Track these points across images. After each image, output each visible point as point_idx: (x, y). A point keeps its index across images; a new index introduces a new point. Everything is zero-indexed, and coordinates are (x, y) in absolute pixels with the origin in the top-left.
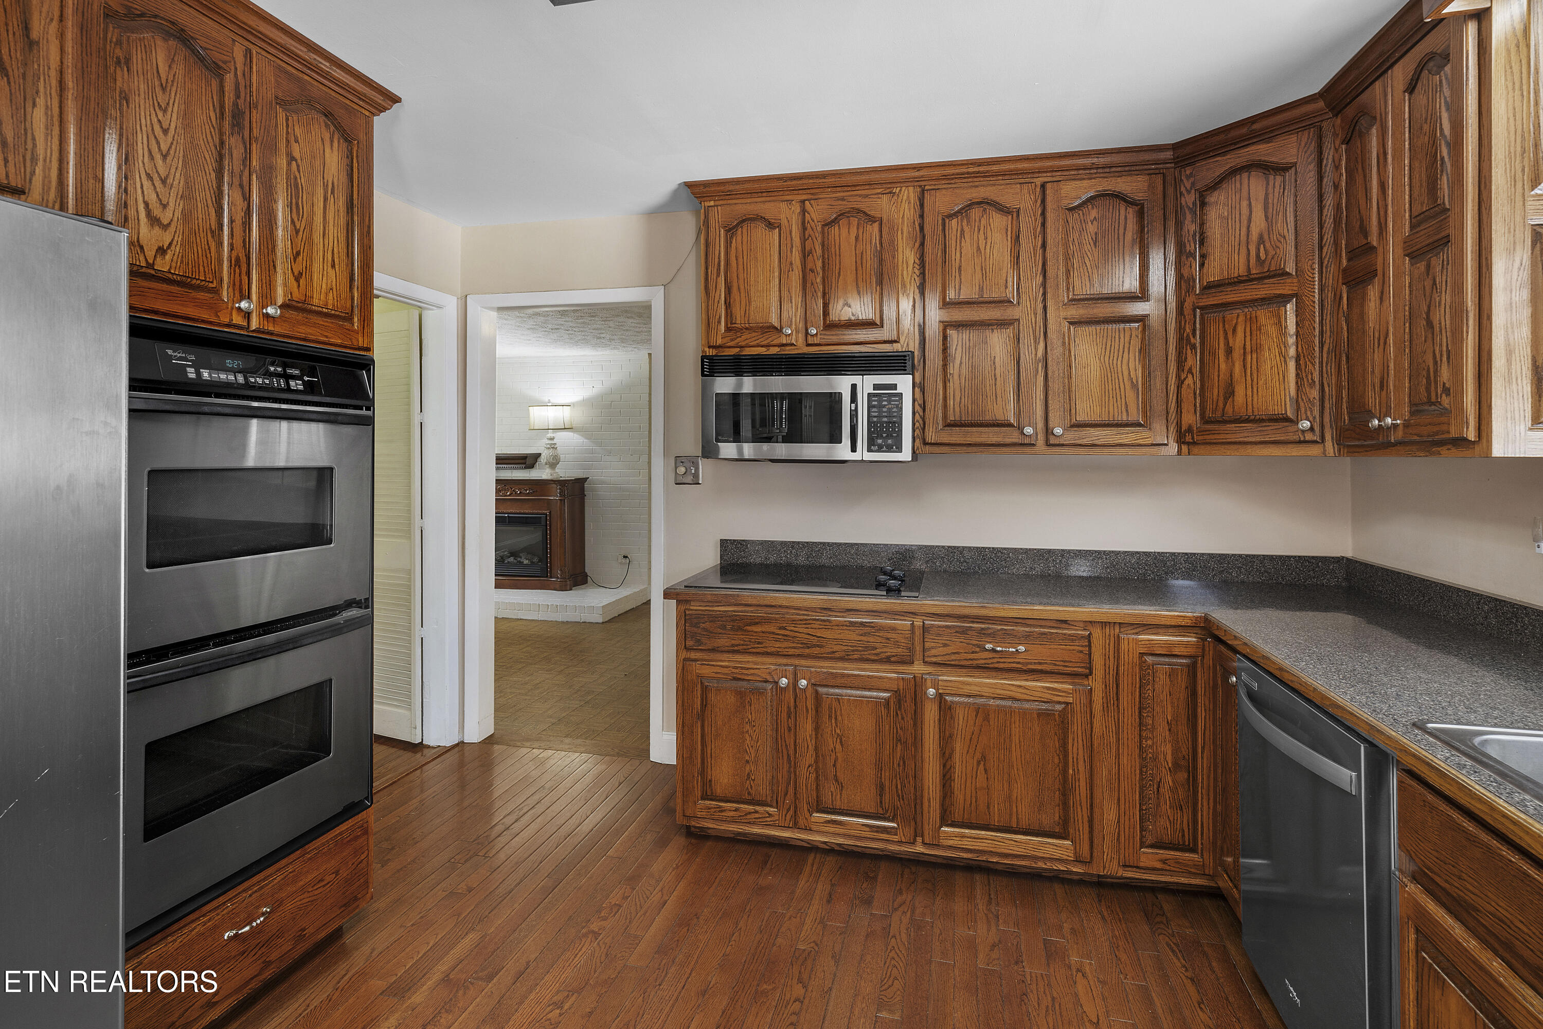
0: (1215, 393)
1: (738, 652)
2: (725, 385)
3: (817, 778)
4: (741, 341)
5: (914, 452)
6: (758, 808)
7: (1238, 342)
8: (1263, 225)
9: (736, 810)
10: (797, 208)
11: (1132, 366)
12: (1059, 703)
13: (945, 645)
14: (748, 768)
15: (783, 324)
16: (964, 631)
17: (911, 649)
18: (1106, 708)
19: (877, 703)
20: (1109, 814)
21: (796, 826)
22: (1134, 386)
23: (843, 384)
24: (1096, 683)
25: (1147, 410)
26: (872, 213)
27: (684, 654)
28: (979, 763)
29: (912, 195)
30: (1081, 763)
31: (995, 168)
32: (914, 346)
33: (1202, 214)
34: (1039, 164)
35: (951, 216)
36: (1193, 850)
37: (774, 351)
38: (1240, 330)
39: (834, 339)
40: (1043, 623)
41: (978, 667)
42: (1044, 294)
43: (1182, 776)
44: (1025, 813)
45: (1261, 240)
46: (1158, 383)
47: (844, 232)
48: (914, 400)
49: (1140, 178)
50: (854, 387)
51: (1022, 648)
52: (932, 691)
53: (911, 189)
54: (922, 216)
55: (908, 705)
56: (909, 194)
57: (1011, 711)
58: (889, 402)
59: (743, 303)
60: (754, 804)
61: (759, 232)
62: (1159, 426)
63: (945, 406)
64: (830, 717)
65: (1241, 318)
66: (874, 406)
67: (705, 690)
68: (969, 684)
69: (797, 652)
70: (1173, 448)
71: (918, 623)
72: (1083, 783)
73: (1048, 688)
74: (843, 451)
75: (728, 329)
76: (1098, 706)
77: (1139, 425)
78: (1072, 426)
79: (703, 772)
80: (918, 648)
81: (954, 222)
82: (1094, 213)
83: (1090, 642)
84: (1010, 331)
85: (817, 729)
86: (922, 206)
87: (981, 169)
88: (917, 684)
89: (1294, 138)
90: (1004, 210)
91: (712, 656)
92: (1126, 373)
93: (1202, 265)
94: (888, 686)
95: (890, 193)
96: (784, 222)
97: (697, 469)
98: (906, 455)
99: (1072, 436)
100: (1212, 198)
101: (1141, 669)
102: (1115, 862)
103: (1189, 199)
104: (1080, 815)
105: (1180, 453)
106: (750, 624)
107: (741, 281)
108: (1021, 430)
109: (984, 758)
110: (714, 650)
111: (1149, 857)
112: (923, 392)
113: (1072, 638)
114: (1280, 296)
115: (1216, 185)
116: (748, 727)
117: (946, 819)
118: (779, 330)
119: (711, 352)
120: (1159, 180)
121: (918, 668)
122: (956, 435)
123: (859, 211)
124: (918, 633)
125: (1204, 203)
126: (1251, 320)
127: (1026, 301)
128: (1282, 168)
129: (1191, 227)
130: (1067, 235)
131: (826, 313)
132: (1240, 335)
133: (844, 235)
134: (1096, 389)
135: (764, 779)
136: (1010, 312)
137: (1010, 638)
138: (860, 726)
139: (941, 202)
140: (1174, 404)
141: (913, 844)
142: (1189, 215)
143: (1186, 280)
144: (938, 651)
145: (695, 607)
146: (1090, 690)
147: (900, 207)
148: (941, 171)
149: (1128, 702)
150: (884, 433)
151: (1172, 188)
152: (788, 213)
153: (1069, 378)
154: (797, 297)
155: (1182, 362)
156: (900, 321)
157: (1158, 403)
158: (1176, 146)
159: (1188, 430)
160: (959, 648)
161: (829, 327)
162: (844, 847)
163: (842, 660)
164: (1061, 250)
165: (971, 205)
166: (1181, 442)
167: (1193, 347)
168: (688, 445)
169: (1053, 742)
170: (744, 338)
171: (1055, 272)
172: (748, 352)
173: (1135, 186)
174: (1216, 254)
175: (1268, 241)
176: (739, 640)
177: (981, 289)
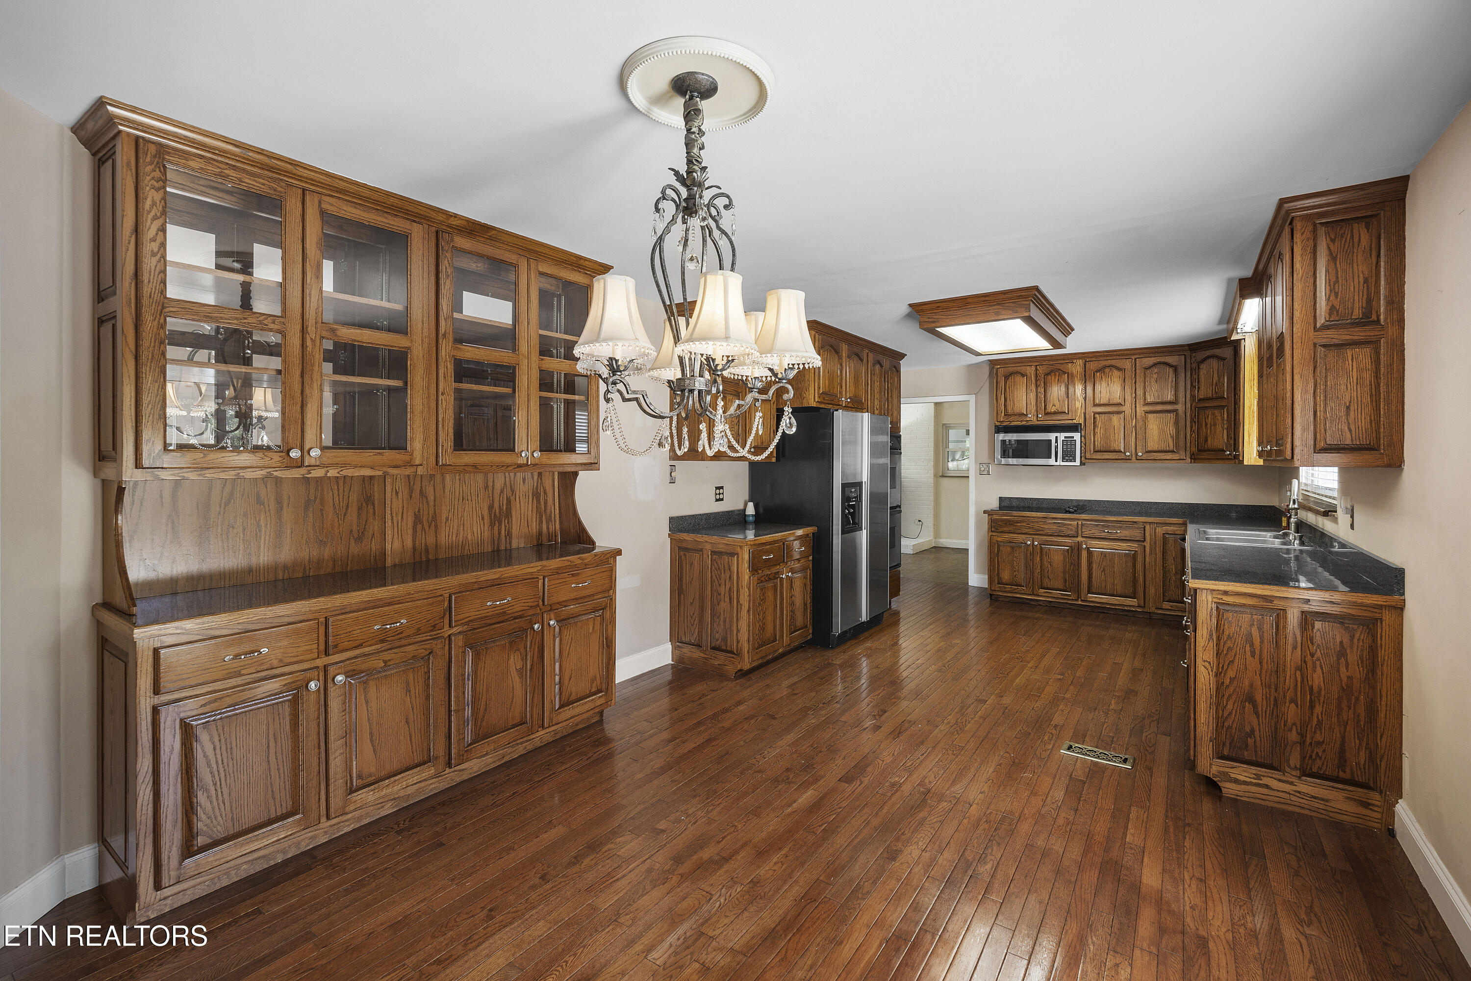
0: (1202, 440)
1: (1012, 533)
2: (1001, 436)
3: (1041, 577)
5: (1081, 462)
6: (1019, 587)
7: (1209, 421)
9: (1011, 588)
10: (1033, 368)
11: (1171, 430)
12: (1133, 550)
13: (1090, 530)
14: (1015, 573)
15: (1028, 413)
16: (1097, 525)
17: (1077, 532)
18: (1151, 553)
19: (1064, 551)
20: (1152, 591)
21: (1033, 594)
22: (1172, 437)
23: (1052, 436)
24: (1147, 544)
25: (1177, 445)
26: (1064, 370)
27: (990, 534)
28: (1102, 571)
30: (1141, 572)
31: (1115, 353)
32: (1082, 421)
33: (1198, 372)
34: (1134, 352)
35: (1097, 371)
37: (1024, 423)
38: (1210, 417)
39: (1049, 418)
40: (1126, 523)
41: (1102, 538)
42: (1136, 401)
43: (1178, 576)
44: (1119, 589)
45: (1216, 385)
46: (1182, 436)
47: (1053, 378)
48: (1081, 442)
49: (1175, 357)
50: (1057, 437)
51: (1119, 531)
52: (1085, 546)
53: (1081, 360)
54: (1085, 371)
55: (1076, 551)
56: (1080, 362)
57: (1115, 553)
58: (1071, 442)
59: (1012, 405)
61: (1018, 378)
62: (1182, 452)
63: (1094, 444)
64: (1046, 555)
65: (1210, 413)
66: (1065, 444)
67: (999, 546)
68: (1099, 544)
69: (1034, 533)
70: (1188, 460)
71: (1080, 523)
72: (1141, 579)
73: (1128, 545)
74: (1052, 461)
75: (1005, 415)
76: (1147, 552)
77: (1174, 452)
78: (1146, 452)
79: (998, 575)
80: (1080, 532)
81: (1098, 374)
82: (1156, 370)
83: (1145, 529)
84: (1122, 416)
85: (1041, 560)
86: (1085, 367)
87: (1110, 353)
88: (1079, 545)
89: (1227, 349)
90: (1119, 369)
91: (1001, 534)
92: (1168, 432)
93: (1198, 391)
94: (1068, 545)
95: (1072, 362)
96: (1029, 374)
97: (989, 468)
98: (1078, 463)
99: (1146, 456)
100: (1202, 366)
101: (1163, 539)
102: (1153, 607)
103: (1194, 365)
104: (1140, 590)
105: (1191, 462)
106: (1016, 523)
107: (1011, 396)
108: (1125, 453)
109: (1104, 569)
110: (1002, 532)
111: (1166, 605)
112: (1085, 438)
113: (1138, 528)
114: (1222, 406)
115: (1202, 362)
116: (1015, 559)
117: (1090, 591)
118: (1026, 415)
119: (998, 424)
120: (1183, 357)
121: (1080, 539)
122: (1099, 456)
123: (1059, 369)
124: (1080, 526)
125: (1199, 368)
126: (1213, 414)
127: (1128, 404)
128: (1223, 359)
129: (1195, 377)
130: (1145, 379)
131: (1045, 409)
132: (1210, 419)
133: (1052, 378)
134: (1156, 438)
135: (1021, 577)
136: (1121, 409)
137: (1114, 528)
138: (1057, 559)
139: (1093, 366)
140: (1188, 444)
141: (1077, 600)
142: (1195, 371)
143: (1193, 397)
144: (1087, 533)
145: (995, 517)
146: (1145, 546)
147: (1077, 367)
148: (1093, 354)
149: (1159, 551)
150: (1069, 455)
151: (1188, 361)
152: (1031, 370)
153: (1145, 433)
154: (1033, 403)
155: (1191, 427)
156: (1076, 411)
157: (1182, 443)
158: (1189, 345)
159: (1193, 454)
160: (1095, 532)
161: (1047, 414)
162: (1051, 602)
163: (1051, 535)
164: (1142, 384)
165: (1105, 367)
166: (1191, 459)
167: (1195, 422)
168: (985, 458)
169: (1130, 564)
170: (1011, 419)
171: (1140, 392)
172: (1013, 424)
173: (1172, 360)
174: (1202, 388)
175: (1219, 384)
176: (1011, 528)
177: (1109, 400)
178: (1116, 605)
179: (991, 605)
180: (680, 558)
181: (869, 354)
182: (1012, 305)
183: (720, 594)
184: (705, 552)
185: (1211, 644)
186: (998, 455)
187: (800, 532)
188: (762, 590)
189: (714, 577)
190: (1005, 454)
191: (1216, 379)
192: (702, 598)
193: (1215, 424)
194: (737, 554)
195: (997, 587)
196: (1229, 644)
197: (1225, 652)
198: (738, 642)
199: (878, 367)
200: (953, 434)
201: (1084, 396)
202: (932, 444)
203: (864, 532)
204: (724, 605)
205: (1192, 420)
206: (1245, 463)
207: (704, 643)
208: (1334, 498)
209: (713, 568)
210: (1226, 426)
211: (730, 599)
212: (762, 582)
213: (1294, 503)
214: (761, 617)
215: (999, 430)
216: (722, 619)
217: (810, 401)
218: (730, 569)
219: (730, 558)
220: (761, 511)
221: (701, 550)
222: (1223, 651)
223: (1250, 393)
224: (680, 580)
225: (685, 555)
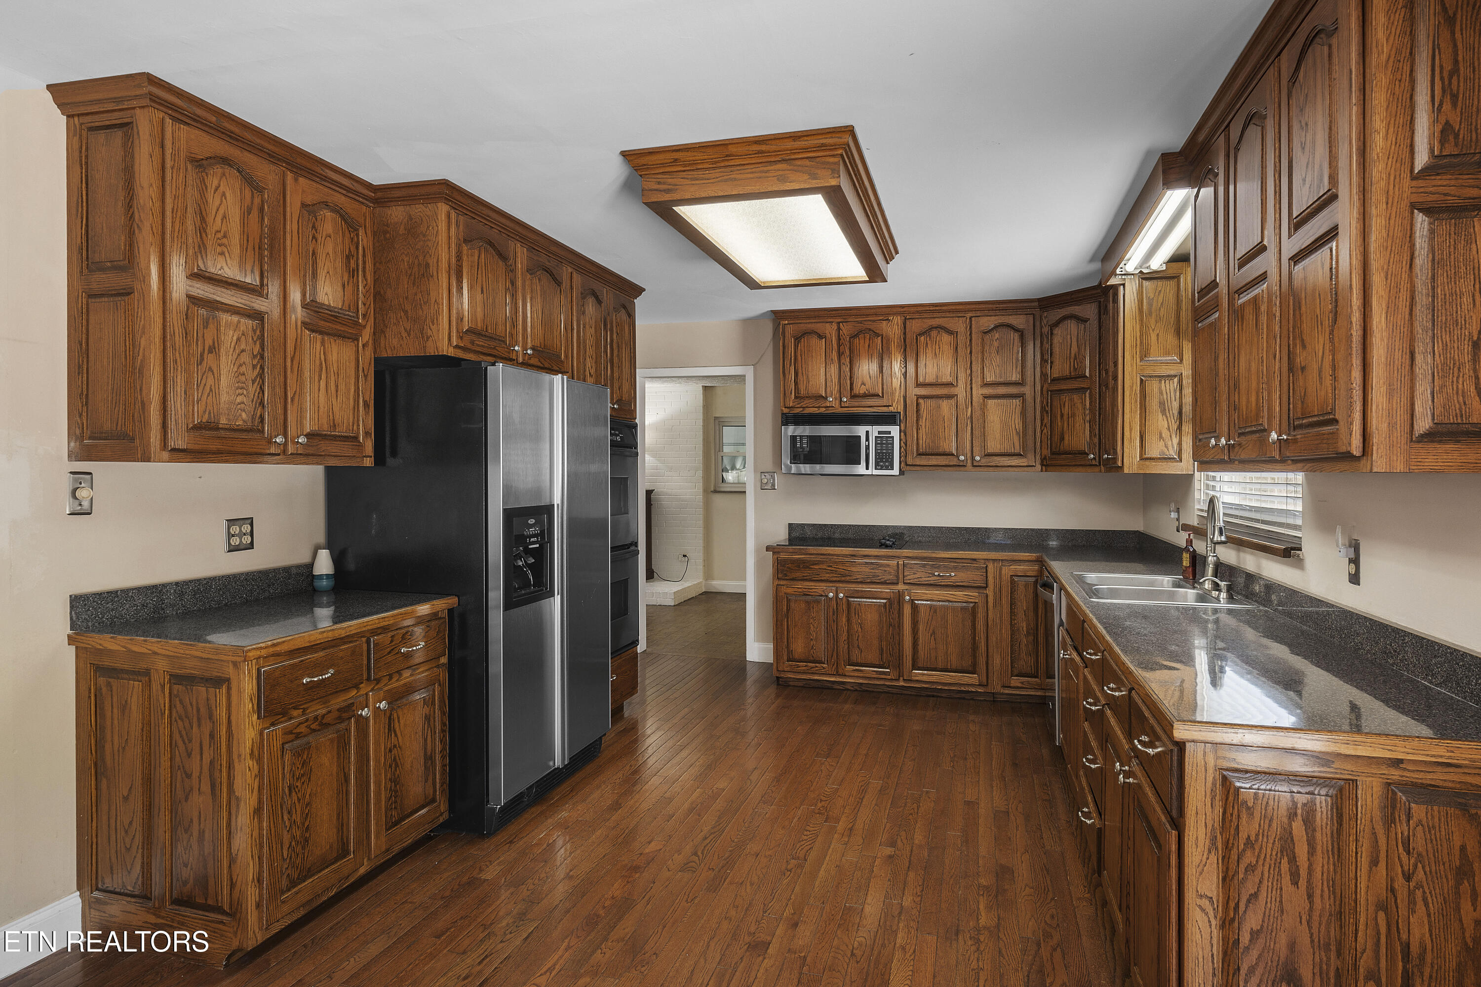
0: (1056, 438)
1: (806, 580)
2: (791, 430)
3: (848, 647)
4: (803, 404)
5: (900, 470)
6: (817, 665)
7: (1066, 410)
8: (1076, 349)
9: (806, 666)
10: (835, 326)
11: (1017, 423)
12: (972, 602)
13: (914, 574)
14: (812, 643)
15: (828, 395)
16: (924, 566)
17: (898, 577)
18: (995, 606)
19: (880, 606)
20: (997, 661)
21: (838, 674)
22: (1018, 433)
23: (861, 431)
24: (990, 592)
25: (1024, 446)
26: (877, 331)
27: (777, 582)
28: (931, 636)
29: (899, 321)
30: (982, 633)
31: (944, 308)
32: (901, 409)
33: (1051, 340)
34: (968, 307)
35: (921, 334)
36: (1036, 677)
37: (822, 410)
38: (1067, 404)
39: (856, 404)
40: (963, 561)
41: (931, 585)
42: (971, 380)
43: (1031, 638)
44: (954, 662)
45: (1075, 358)
46: (1030, 432)
47: (862, 341)
48: (900, 440)
49: (1021, 316)
50: (867, 432)
51: (953, 574)
52: (908, 598)
53: (899, 317)
54: (905, 334)
55: (896, 605)
56: (897, 320)
57: (947, 608)
58: (887, 441)
59: (805, 382)
60: (815, 663)
61: (814, 340)
62: (1031, 456)
63: (918, 444)
64: (855, 614)
65: (1067, 398)
66: (879, 444)
67: (788, 601)
68: (927, 594)
69: (838, 579)
70: (1039, 467)
71: (901, 562)
72: (983, 644)
73: (966, 595)
74: (861, 469)
75: (796, 397)
76: (991, 604)
77: (1021, 455)
78: (985, 456)
79: (788, 647)
80: (901, 576)
81: (922, 338)
82: (997, 336)
83: (987, 570)
84: (953, 401)
85: (848, 620)
86: (905, 327)
87: (937, 308)
88: (900, 595)
89: (1089, 305)
90: (950, 332)
91: (792, 582)
92: (1013, 426)
93: (1051, 367)
94: (885, 596)
95: (887, 320)
96: (828, 335)
97: (774, 480)
98: (896, 471)
99: (984, 462)
100: (1057, 331)
101: (1011, 584)
102: (1000, 686)
103: (1046, 330)
104: (982, 661)
105: (1042, 471)
106: (813, 565)
107: (804, 369)
108: (958, 457)
109: (934, 632)
110: (793, 579)
111: (1015, 681)
112: (905, 435)
113: (977, 568)
114: (1083, 388)
115: (1057, 324)
116: (812, 620)
117: (915, 667)
118: (826, 398)
119: (786, 411)
120: (1031, 318)
121: (901, 587)
122: (923, 461)
123: (870, 330)
124: (901, 567)
125: (1052, 334)
126: (1071, 400)
127: (961, 384)
128: (1084, 321)
129: (1047, 346)
130: (983, 347)
131: (852, 389)
132: (1067, 407)
133: (861, 343)
134: (998, 436)
135: (821, 649)
136: (953, 391)
137: (947, 569)
138: (871, 618)
139: (915, 326)
140: (1038, 444)
141: (898, 680)
142: (1045, 339)
143: (1044, 375)
144: (911, 577)
145: (783, 556)
146: (987, 596)
147: (893, 328)
148: (915, 309)
149: (1006, 601)
150: (884, 459)
151: (1038, 323)
152: (830, 330)
153: (984, 428)
154: (835, 380)
155: (1042, 420)
156: (893, 394)
157: (1030, 443)
158: (1040, 300)
159: (1045, 458)
160: (921, 575)
161: (854, 397)
162: (861, 684)
163: (861, 583)
164: (980, 355)
165: (932, 328)
166: (1042, 465)
167: (1047, 412)
168: (769, 466)
169: (969, 623)
170: (805, 403)
171: (976, 367)
172: (807, 411)
173: (1018, 321)
174: (1057, 362)
175: (1078, 358)
176: (806, 573)
177: (937, 377)
178: (950, 684)
179: (778, 696)
180: (98, 691)
181: (575, 275)
182: (807, 162)
183: (189, 776)
184: (155, 676)
185: (1213, 858)
186: (786, 460)
187: (424, 609)
188: (297, 754)
189: (176, 736)
190: (796, 458)
191: (1074, 348)
192: (148, 781)
193: (1073, 415)
194: (228, 680)
195: (786, 665)
196: (1249, 858)
197: (1241, 876)
198: (232, 885)
199: (591, 301)
200: (729, 434)
201: (903, 370)
202: (700, 446)
203: (558, 598)
204: (199, 802)
205: (1043, 409)
206: (1126, 471)
207: (156, 891)
208: (1296, 527)
209: (174, 715)
210: (1088, 418)
211: (213, 786)
212: (298, 736)
213: (1221, 534)
214: (297, 817)
215: (789, 419)
216: (195, 833)
217: (439, 345)
218: (211, 717)
219: (212, 690)
220: (351, 565)
221: (147, 673)
222: (1237, 872)
223: (1132, 365)
224: (100, 745)
225: (109, 685)
